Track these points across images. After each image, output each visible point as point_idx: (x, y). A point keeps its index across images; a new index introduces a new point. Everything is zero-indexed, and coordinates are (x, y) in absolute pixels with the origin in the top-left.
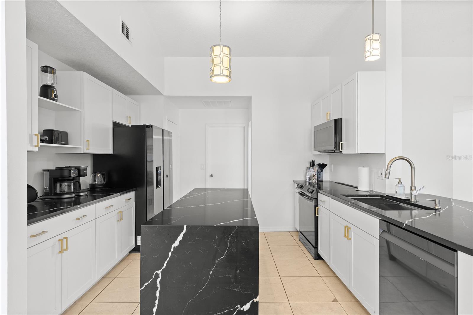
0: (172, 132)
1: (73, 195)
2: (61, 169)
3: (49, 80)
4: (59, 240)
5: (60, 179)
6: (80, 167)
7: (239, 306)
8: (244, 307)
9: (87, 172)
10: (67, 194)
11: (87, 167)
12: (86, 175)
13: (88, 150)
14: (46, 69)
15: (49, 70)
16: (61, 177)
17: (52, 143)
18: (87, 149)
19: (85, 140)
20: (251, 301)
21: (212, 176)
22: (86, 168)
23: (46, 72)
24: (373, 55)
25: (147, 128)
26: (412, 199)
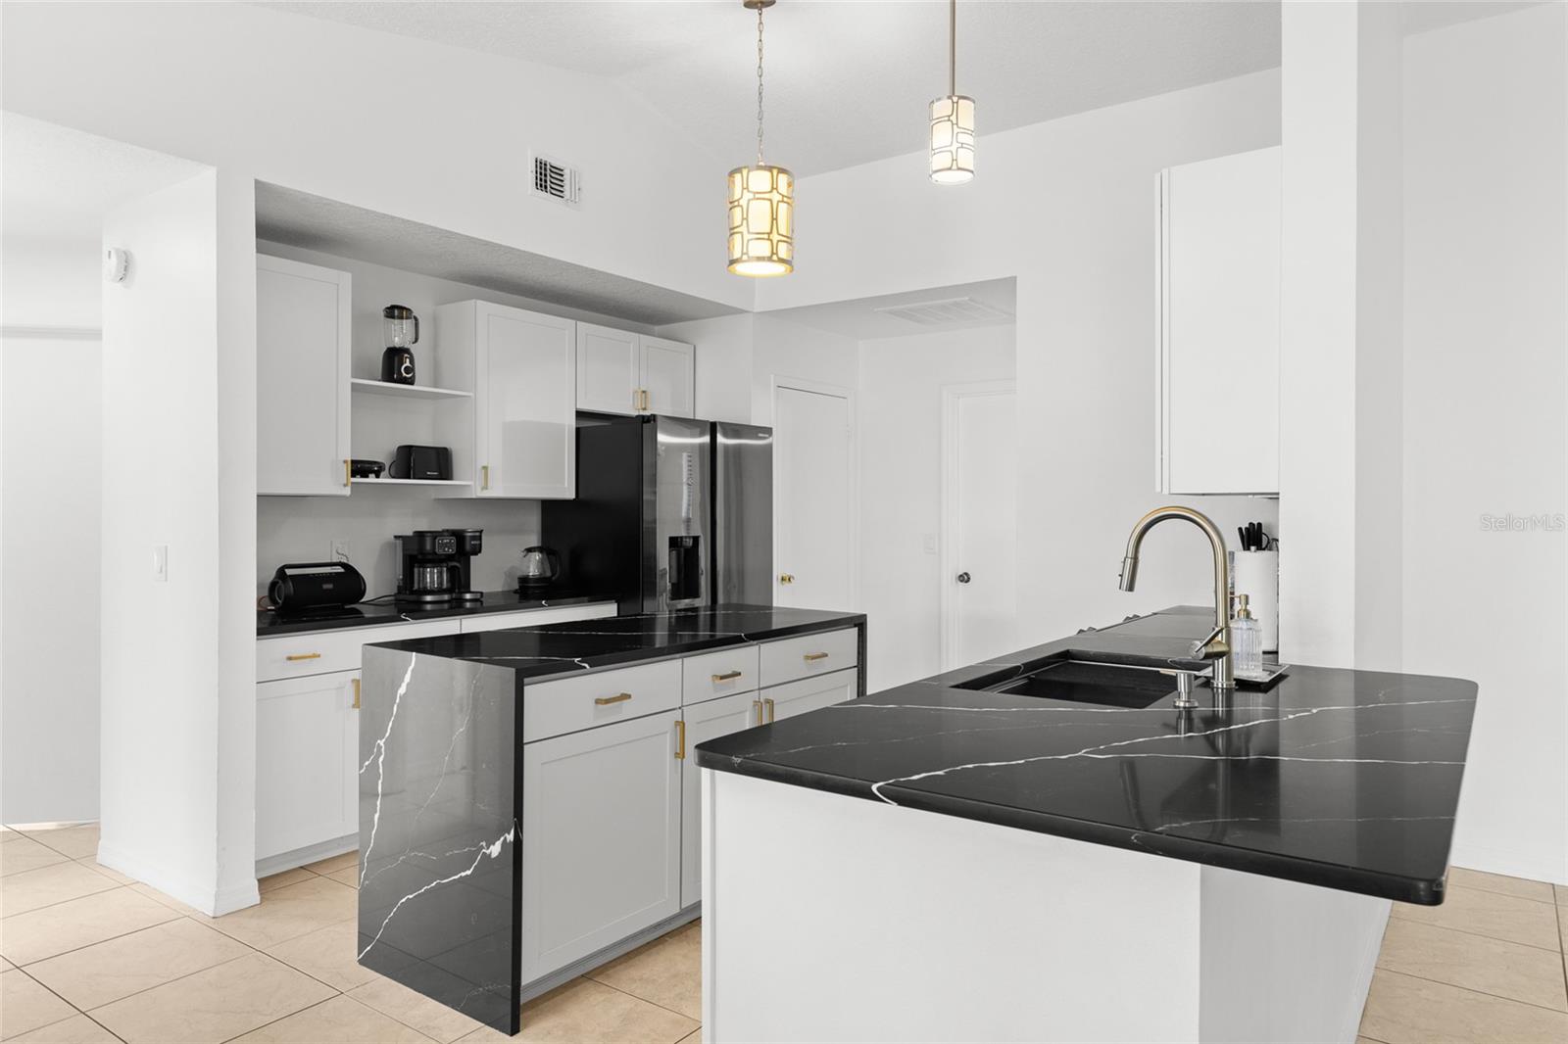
0: (771, 429)
1: (446, 597)
2: (420, 535)
3: (399, 334)
4: (353, 681)
5: (420, 557)
6: (464, 531)
7: (484, 844)
8: (492, 847)
9: (481, 544)
10: (431, 592)
11: (481, 532)
12: (480, 552)
13: (485, 491)
14: (395, 312)
15: (396, 312)
16: (421, 554)
17: (409, 478)
18: (483, 489)
19: (479, 467)
20: (502, 839)
21: (964, 578)
22: (478, 534)
23: (392, 317)
24: (959, 169)
25: (644, 425)
26: (1213, 678)
